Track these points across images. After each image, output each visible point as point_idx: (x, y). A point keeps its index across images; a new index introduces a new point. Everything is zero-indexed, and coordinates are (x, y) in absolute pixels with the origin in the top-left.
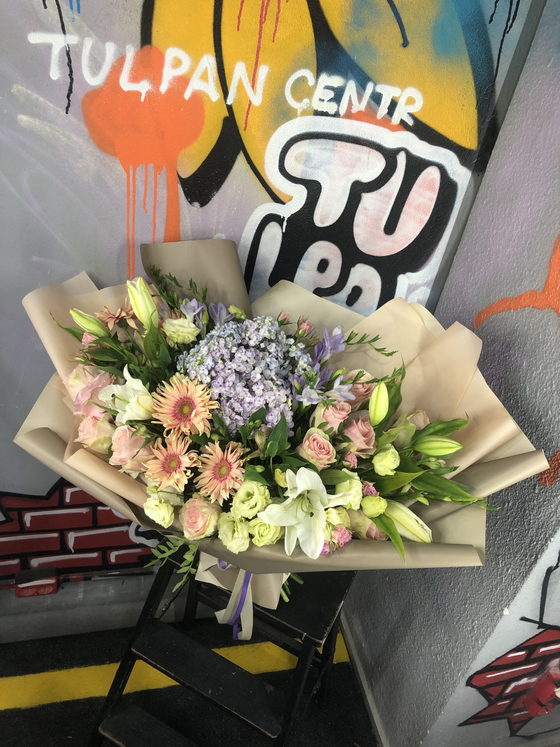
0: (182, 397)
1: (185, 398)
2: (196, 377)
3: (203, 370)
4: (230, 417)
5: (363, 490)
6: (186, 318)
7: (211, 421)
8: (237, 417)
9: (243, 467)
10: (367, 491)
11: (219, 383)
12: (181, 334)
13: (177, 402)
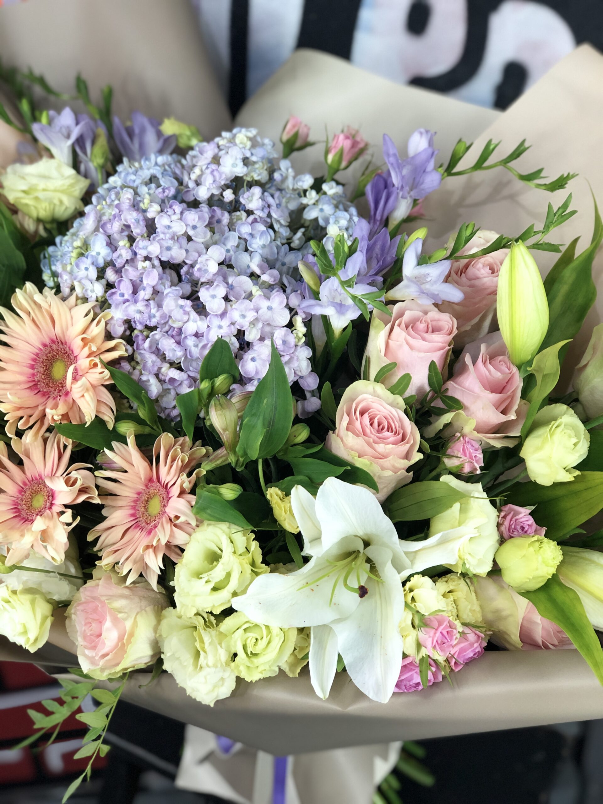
0: (47, 341)
1: (53, 341)
2: (73, 289)
3: (87, 269)
4: (157, 375)
5: (499, 525)
6: (51, 156)
7: (111, 389)
8: (174, 373)
9: (193, 492)
10: (510, 526)
11: (122, 295)
12: (41, 195)
13: (37, 355)
